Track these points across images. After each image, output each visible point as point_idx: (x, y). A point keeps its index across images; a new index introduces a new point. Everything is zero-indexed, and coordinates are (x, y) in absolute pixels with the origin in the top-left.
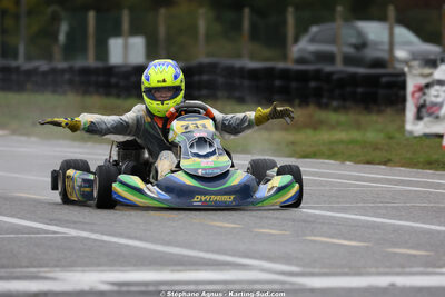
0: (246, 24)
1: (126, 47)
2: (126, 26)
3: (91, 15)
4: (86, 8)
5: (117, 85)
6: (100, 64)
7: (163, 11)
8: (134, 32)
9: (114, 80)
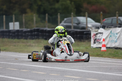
0: (47, 18)
1: (14, 25)
2: (14, 19)
3: (4, 16)
4: (3, 15)
5: (11, 36)
6: (7, 30)
7: (24, 15)
8: (16, 21)
9: (11, 34)
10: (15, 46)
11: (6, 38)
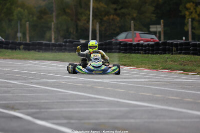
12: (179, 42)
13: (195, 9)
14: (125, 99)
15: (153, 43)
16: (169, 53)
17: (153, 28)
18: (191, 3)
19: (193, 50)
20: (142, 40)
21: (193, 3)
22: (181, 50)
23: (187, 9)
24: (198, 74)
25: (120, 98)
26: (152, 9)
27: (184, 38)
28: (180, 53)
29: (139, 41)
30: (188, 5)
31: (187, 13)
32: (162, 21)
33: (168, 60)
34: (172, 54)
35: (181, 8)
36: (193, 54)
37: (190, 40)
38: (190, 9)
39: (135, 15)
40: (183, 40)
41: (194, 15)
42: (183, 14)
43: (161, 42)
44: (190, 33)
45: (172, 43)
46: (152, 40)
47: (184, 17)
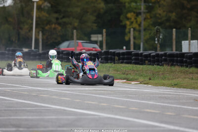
1: (189, 45)
3: (174, 30)
5: (186, 62)
6: (178, 52)
8: (193, 39)
9: (184, 60)
10: (192, 79)
11: (177, 65)
12: (121, 51)
13: (136, 19)
14: (71, 108)
15: (95, 52)
16: (111, 63)
17: (94, 38)
18: (132, 14)
19: (135, 59)
20: (84, 49)
21: (134, 13)
22: (123, 59)
23: (128, 19)
24: (141, 83)
25: (67, 107)
26: (93, 18)
27: (124, 48)
28: (122, 63)
29: (81, 50)
30: (129, 15)
31: (128, 23)
32: (104, 30)
33: (111, 69)
34: (114, 63)
35: (122, 17)
36: (136, 63)
37: (132, 50)
38: (131, 19)
39: (76, 24)
40: (123, 49)
41: (135, 25)
42: (123, 23)
43: (103, 51)
44: (132, 43)
45: (114, 52)
46: (94, 49)
47: (125, 27)
